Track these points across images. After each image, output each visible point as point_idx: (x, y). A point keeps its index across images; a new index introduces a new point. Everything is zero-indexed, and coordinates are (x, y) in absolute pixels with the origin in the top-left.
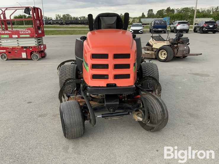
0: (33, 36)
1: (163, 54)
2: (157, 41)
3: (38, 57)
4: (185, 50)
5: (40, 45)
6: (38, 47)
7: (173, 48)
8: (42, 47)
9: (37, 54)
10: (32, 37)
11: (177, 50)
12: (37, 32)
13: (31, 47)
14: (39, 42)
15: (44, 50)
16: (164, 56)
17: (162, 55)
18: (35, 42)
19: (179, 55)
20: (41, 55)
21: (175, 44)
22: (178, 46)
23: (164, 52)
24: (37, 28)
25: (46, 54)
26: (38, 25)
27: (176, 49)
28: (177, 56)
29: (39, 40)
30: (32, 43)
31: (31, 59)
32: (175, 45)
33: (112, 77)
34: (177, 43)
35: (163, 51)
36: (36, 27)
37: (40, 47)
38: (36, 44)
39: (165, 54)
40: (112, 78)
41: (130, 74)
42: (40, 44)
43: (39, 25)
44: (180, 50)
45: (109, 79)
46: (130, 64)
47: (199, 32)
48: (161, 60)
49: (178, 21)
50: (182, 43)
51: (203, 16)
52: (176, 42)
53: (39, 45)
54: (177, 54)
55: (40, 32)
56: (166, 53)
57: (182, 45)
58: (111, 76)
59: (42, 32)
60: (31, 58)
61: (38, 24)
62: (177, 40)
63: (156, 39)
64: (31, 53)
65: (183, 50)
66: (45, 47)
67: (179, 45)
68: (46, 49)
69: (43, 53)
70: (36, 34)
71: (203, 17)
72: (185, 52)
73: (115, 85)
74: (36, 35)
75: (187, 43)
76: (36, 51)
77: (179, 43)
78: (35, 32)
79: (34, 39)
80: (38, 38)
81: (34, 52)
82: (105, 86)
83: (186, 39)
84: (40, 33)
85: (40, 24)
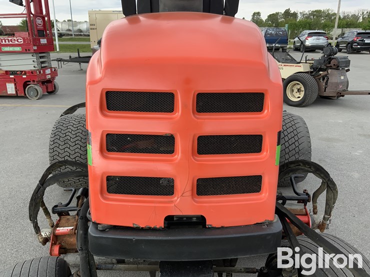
0: (29, 50)
1: (296, 90)
2: (283, 63)
3: (39, 93)
4: (342, 83)
5: (44, 68)
6: (40, 72)
7: (317, 78)
8: (48, 71)
9: (36, 87)
10: (26, 51)
11: (326, 83)
12: (36, 42)
13: (25, 73)
14: (42, 62)
15: (53, 78)
16: (297, 95)
17: (294, 93)
18: (33, 61)
19: (329, 92)
20: (47, 88)
21: (321, 70)
22: (328, 74)
23: (298, 87)
24: (36, 33)
25: (57, 87)
26: (40, 27)
27: (323, 80)
28: (325, 94)
29: (41, 57)
30: (27, 63)
31: (25, 97)
32: (321, 72)
33: (189, 188)
34: (325, 67)
35: (295, 84)
36: (36, 30)
37: (44, 72)
38: (34, 67)
39: (299, 90)
40: (189, 194)
41: (260, 177)
42: (43, 65)
43: (42, 28)
44: (332, 83)
45: (176, 199)
46: (261, 136)
47: (346, 51)
48: (291, 103)
49: (308, 31)
50: (337, 68)
51: (346, 24)
52: (323, 67)
53: (42, 67)
54: (325, 91)
55: (44, 41)
56: (303, 89)
57: (335, 72)
58: (184, 185)
59: (47, 41)
60: (25, 94)
61: (41, 24)
62: (324, 61)
63: (281, 60)
64: (25, 85)
65: (339, 82)
66: (54, 73)
67: (329, 71)
68: (57, 76)
69: (49, 85)
70: (35, 46)
71: (346, 26)
72: (341, 87)
73: (200, 222)
74: (35, 48)
75: (346, 69)
76: (34, 81)
77: (331, 68)
78: (33, 42)
79: (29, 56)
80: (40, 53)
81: (30, 82)
82: (160, 224)
83: (344, 60)
84: (45, 45)
85: (44, 25)
